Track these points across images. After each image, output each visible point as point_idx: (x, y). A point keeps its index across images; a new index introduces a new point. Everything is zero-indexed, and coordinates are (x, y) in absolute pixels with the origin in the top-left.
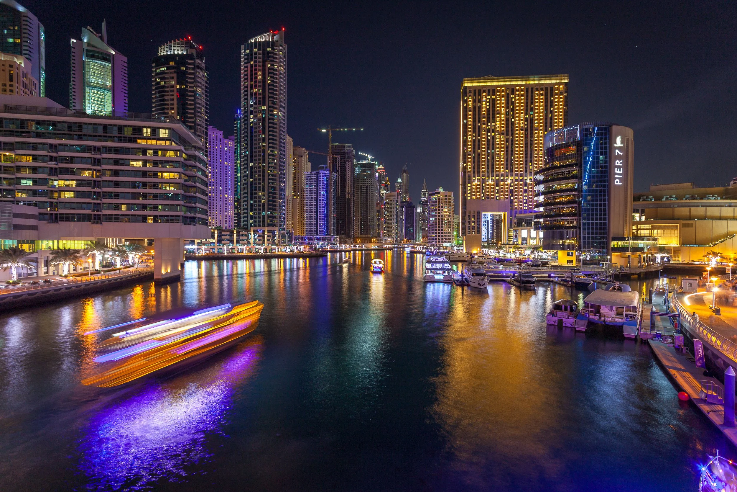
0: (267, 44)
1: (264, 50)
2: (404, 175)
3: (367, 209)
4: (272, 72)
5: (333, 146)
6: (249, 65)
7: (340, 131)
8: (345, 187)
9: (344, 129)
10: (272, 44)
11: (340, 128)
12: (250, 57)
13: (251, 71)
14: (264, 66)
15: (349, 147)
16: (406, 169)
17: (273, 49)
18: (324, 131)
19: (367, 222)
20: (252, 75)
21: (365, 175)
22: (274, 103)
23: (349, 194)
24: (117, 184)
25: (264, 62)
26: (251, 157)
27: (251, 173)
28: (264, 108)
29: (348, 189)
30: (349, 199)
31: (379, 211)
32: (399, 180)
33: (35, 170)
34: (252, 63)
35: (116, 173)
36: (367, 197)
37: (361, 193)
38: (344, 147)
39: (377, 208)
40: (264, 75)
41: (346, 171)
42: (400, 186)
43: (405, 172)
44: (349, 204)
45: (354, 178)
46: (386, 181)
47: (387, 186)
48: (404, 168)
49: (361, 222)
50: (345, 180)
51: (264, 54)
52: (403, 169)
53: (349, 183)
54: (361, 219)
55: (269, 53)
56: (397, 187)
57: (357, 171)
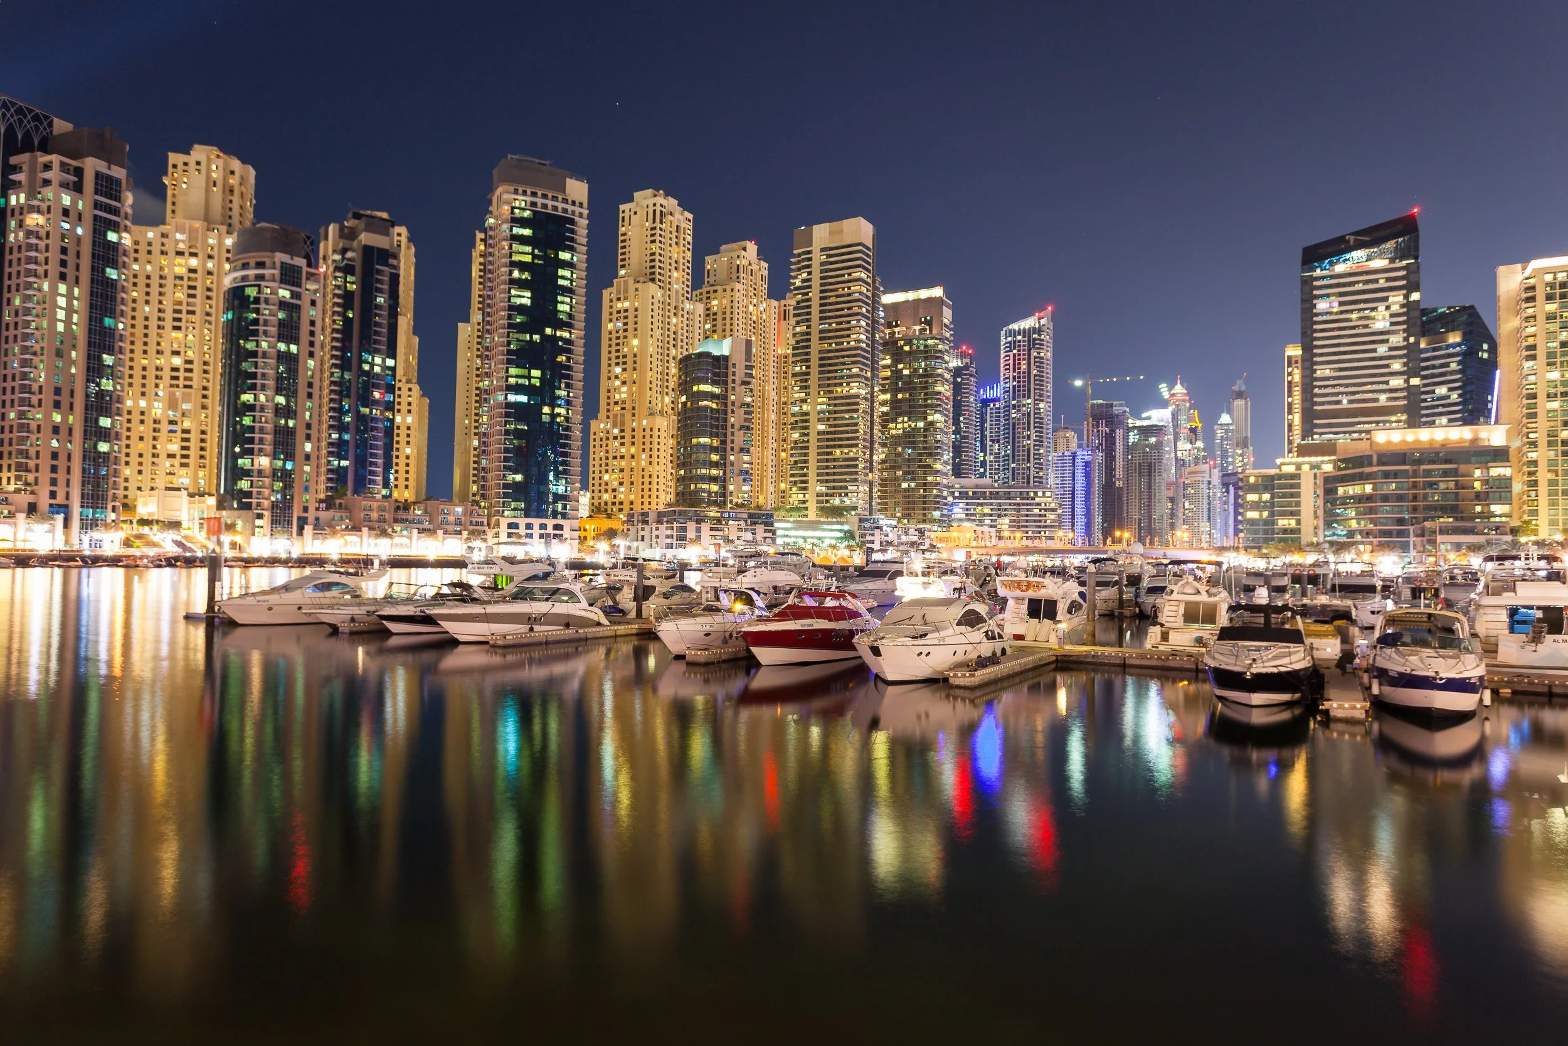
0: (1034, 330)
1: (1029, 337)
2: (1239, 403)
3: (1150, 501)
4: (1040, 361)
5: (1093, 405)
6: (1011, 354)
7: (1105, 382)
8: (1114, 470)
9: (1111, 378)
10: (1039, 331)
11: (1104, 378)
12: (1012, 346)
13: (1014, 360)
14: (1029, 355)
15: (1121, 405)
16: (1243, 388)
17: (1040, 335)
18: (1078, 383)
19: (1150, 522)
20: (1014, 365)
21: (1147, 446)
22: (1041, 395)
23: (1119, 480)
24: (1027, 521)
25: (1029, 350)
26: (1013, 456)
27: (1013, 475)
28: (1029, 401)
29: (1119, 472)
30: (1120, 489)
31: (1172, 500)
32: (1225, 418)
33: (991, 515)
34: (1015, 352)
35: (1027, 515)
36: (1150, 482)
37: (1140, 476)
38: (1112, 405)
39: (1171, 494)
40: (1029, 364)
41: (1114, 444)
42: (1227, 431)
43: (1240, 395)
44: (1120, 497)
45: (1128, 449)
46: (1190, 419)
47: (1193, 431)
48: (1239, 386)
49: (1140, 523)
50: (1113, 458)
51: (1029, 341)
52: (1236, 388)
53: (1119, 463)
54: (1140, 519)
55: (1035, 339)
56: (1220, 433)
57: (1133, 438)
